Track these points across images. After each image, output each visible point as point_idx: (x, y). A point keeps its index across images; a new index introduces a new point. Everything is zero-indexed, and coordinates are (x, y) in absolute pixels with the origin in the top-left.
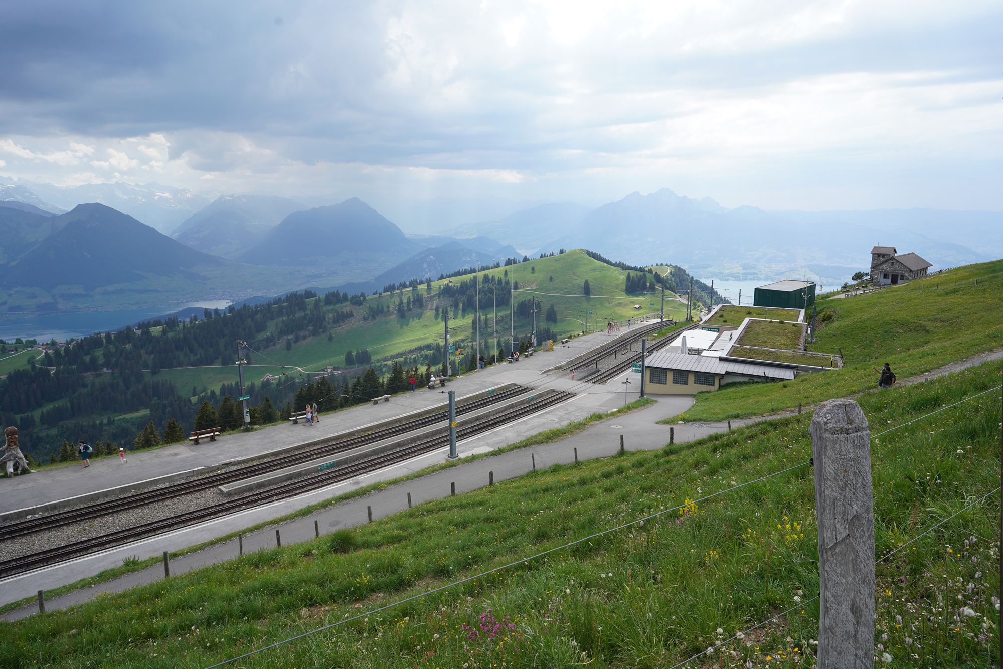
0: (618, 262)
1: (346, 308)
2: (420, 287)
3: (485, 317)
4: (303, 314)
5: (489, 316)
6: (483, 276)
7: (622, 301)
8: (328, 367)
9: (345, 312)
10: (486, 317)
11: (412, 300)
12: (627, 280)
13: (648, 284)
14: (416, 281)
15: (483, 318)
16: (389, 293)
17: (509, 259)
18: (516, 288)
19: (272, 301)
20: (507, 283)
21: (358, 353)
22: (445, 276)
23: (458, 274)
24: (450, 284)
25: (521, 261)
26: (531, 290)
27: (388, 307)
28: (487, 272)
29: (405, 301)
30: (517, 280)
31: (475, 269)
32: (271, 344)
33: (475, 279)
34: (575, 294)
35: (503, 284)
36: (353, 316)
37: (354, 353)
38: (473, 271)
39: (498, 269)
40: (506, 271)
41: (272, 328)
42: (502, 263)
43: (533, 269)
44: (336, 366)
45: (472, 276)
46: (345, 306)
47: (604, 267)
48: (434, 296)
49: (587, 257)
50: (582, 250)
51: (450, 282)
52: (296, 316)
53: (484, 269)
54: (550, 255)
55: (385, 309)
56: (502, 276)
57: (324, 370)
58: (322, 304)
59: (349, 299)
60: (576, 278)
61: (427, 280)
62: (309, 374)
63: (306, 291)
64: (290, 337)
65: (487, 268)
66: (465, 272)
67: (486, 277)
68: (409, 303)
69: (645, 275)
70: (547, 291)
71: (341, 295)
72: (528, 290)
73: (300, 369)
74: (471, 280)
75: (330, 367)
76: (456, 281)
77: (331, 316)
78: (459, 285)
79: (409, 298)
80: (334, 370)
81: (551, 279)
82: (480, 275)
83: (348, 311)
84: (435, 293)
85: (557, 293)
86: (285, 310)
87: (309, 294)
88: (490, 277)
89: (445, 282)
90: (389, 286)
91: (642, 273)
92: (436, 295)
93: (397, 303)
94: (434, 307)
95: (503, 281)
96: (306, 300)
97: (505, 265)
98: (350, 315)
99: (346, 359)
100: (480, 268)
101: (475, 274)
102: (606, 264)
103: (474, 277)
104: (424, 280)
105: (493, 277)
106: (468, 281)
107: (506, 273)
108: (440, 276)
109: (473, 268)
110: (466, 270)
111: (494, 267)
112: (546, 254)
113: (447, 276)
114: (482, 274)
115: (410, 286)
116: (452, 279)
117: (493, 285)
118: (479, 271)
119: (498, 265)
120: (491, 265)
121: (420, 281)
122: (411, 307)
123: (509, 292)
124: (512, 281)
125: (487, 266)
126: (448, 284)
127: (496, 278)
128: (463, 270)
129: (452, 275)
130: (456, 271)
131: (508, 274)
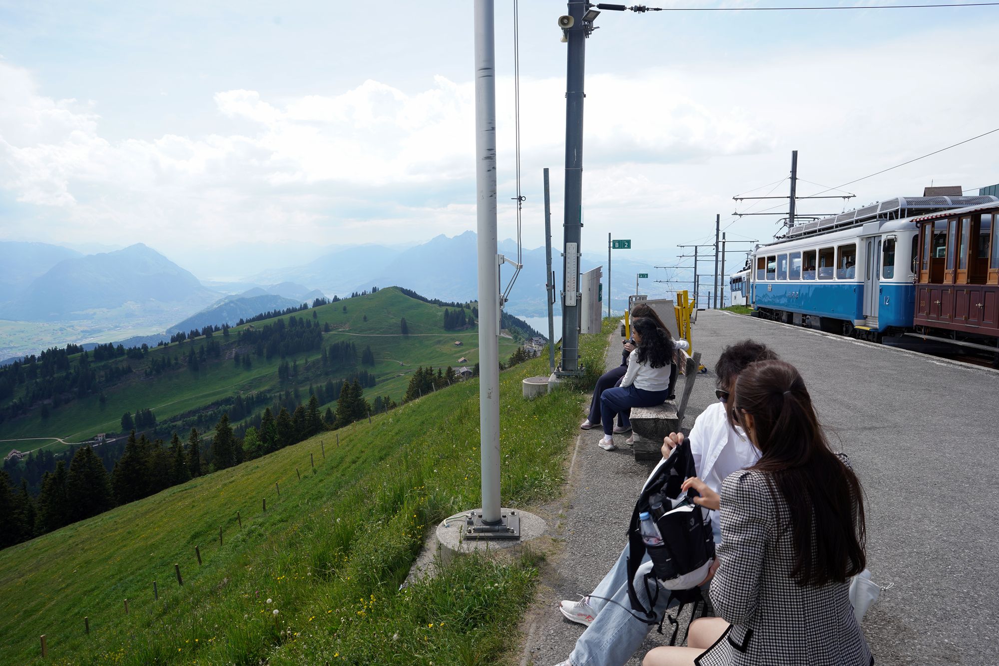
0: (435, 299)
1: (123, 363)
2: (214, 334)
3: (293, 364)
4: (64, 374)
5: (297, 363)
6: (289, 319)
7: (441, 339)
8: (99, 435)
9: (121, 368)
10: (295, 363)
11: (205, 349)
12: (445, 316)
13: (467, 320)
14: (212, 328)
15: (291, 364)
16: (177, 343)
17: (317, 300)
18: (327, 329)
19: (23, 360)
20: (317, 325)
21: (138, 415)
22: (245, 321)
23: (260, 318)
24: (251, 329)
25: (331, 301)
26: (343, 331)
27: (176, 359)
28: (293, 314)
29: (197, 350)
30: (328, 322)
31: (279, 312)
32: (20, 412)
33: (281, 322)
34: (392, 333)
35: (313, 326)
36: (132, 371)
37: (133, 415)
38: (277, 314)
39: (306, 311)
40: (315, 312)
41: (19, 395)
42: (310, 304)
43: (345, 309)
44: (110, 432)
45: (276, 319)
46: (121, 361)
47: (420, 304)
48: (232, 344)
49: (402, 294)
50: (396, 287)
51: (251, 327)
52: (55, 376)
53: (289, 311)
54: (362, 294)
55: (173, 362)
56: (311, 318)
57: (93, 439)
58: (90, 359)
59: (126, 352)
60: (392, 317)
61: (223, 325)
62: (72, 445)
63: (69, 346)
64: (46, 402)
65: (294, 310)
66: (269, 316)
67: (292, 320)
68: (202, 352)
69: (463, 311)
70: (360, 332)
71: (115, 347)
72: (341, 332)
73: (61, 440)
74: (275, 323)
75: (102, 435)
76: (259, 326)
77: (102, 373)
78: (261, 330)
79: (202, 348)
80: (107, 438)
81: (365, 318)
82: (286, 318)
83: (125, 366)
84: (233, 340)
85: (373, 333)
86: (38, 371)
87: (72, 349)
88: (297, 319)
89: (245, 327)
90: (178, 335)
91: (460, 309)
92: (235, 342)
93: (187, 354)
94: (233, 355)
95: (312, 323)
96: (69, 356)
97: (313, 307)
98: (129, 370)
99: (122, 423)
100: (285, 310)
101: (279, 317)
102: (421, 301)
103: (279, 320)
104: (220, 326)
105: (301, 319)
106: (272, 325)
107: (315, 314)
108: (238, 321)
109: (277, 310)
110: (269, 313)
111: (301, 309)
112: (358, 294)
113: (248, 321)
114: (287, 316)
115: (203, 334)
116: (253, 324)
117: (301, 328)
118: (284, 313)
119: (305, 306)
120: (298, 307)
121: (215, 328)
122: (205, 357)
123: (319, 335)
124: (322, 323)
125: (293, 308)
126: (248, 329)
127: (305, 320)
128: (266, 313)
129: (254, 320)
130: (258, 315)
131: (318, 315)
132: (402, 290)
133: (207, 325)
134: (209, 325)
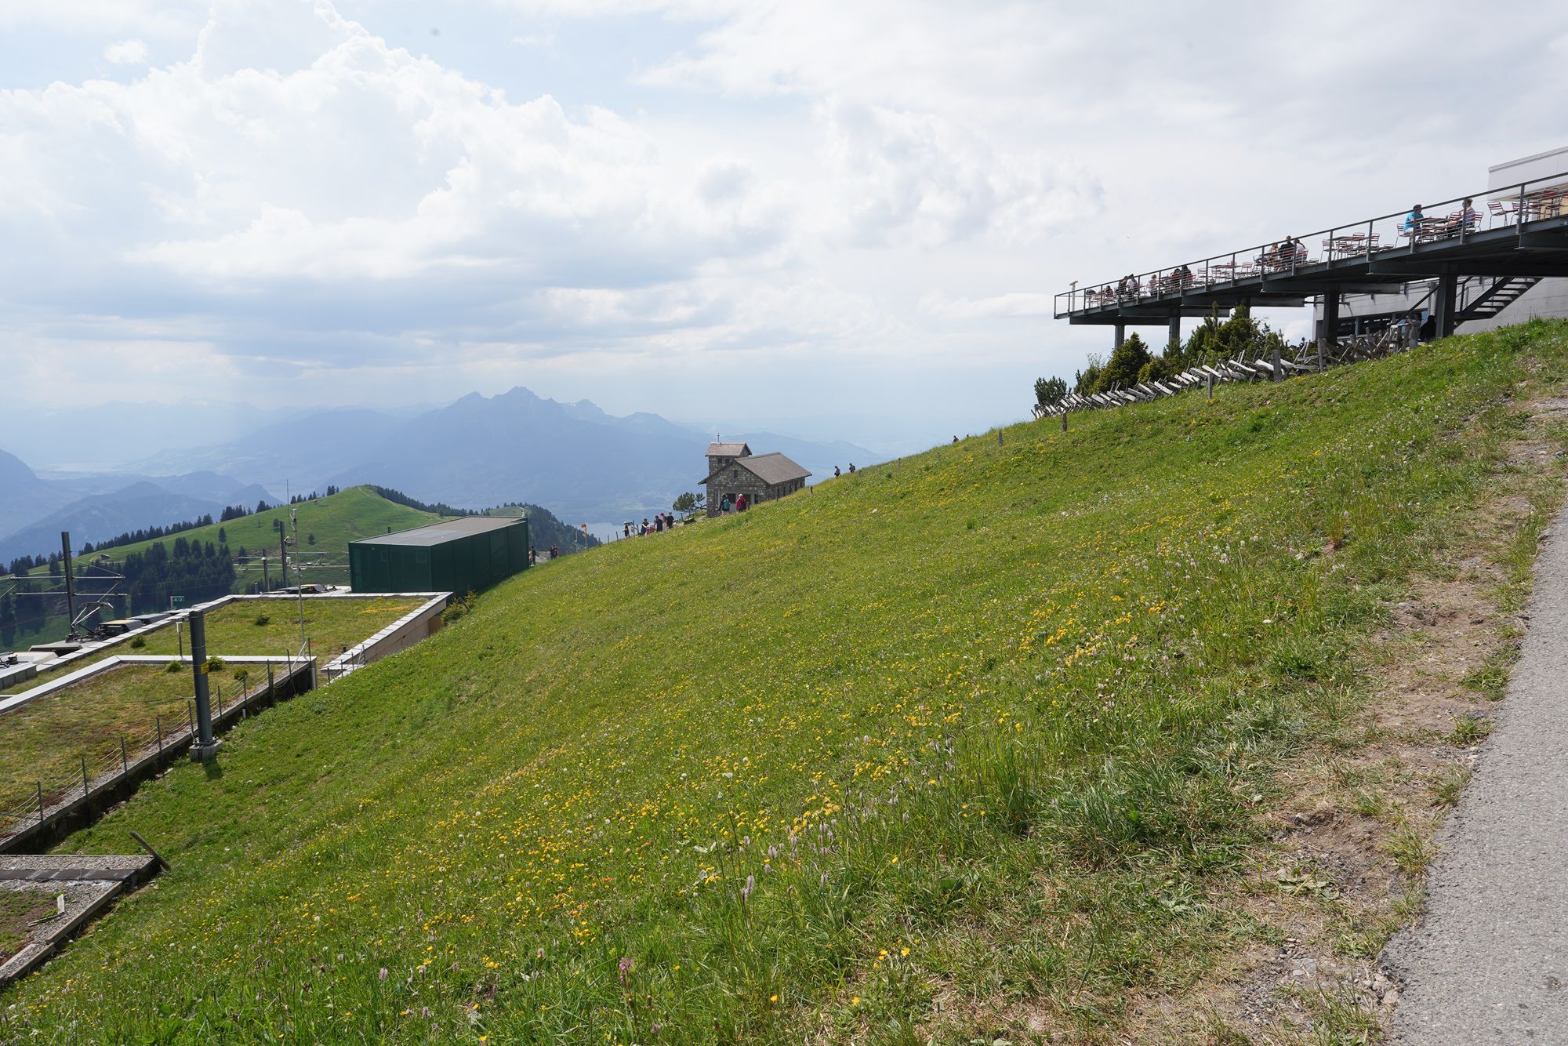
0: (436, 504)
2: (33, 571)
6: (174, 542)
14: (30, 561)
17: (229, 509)
18: (242, 559)
20: (225, 552)
22: (94, 547)
23: (124, 540)
24: (103, 562)
25: (254, 509)
26: (273, 562)
28: (182, 534)
30: (245, 546)
31: (160, 530)
33: (157, 548)
35: (217, 554)
38: (155, 533)
39: (207, 528)
40: (222, 530)
42: (216, 518)
43: (276, 523)
45: (150, 543)
47: (409, 513)
49: (379, 498)
50: (369, 487)
51: (104, 557)
53: (178, 528)
54: (310, 498)
56: (215, 540)
60: (359, 534)
61: (53, 556)
65: (187, 527)
66: (140, 537)
67: (181, 545)
74: (148, 549)
76: (119, 556)
78: (123, 562)
81: (312, 538)
82: (169, 542)
85: (322, 563)
88: (190, 542)
89: (93, 558)
95: (217, 549)
97: (222, 520)
100: (170, 528)
101: (158, 540)
102: (411, 509)
103: (156, 546)
104: (47, 556)
105: (196, 542)
106: (143, 553)
107: (222, 534)
108: (83, 548)
109: (155, 528)
110: (140, 532)
111: (199, 524)
112: (303, 497)
113: (100, 548)
114: (173, 538)
115: (12, 571)
116: (104, 553)
117: (196, 558)
118: (168, 532)
119: (208, 521)
120: (194, 520)
121: (37, 560)
122: (13, 612)
123: (229, 568)
124: (234, 548)
125: (184, 524)
126: (97, 561)
127: (203, 544)
128: (135, 533)
129: (110, 545)
130: (119, 536)
131: (227, 535)
132: (381, 492)
133: (19, 556)
134: (25, 556)
